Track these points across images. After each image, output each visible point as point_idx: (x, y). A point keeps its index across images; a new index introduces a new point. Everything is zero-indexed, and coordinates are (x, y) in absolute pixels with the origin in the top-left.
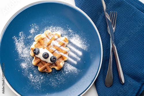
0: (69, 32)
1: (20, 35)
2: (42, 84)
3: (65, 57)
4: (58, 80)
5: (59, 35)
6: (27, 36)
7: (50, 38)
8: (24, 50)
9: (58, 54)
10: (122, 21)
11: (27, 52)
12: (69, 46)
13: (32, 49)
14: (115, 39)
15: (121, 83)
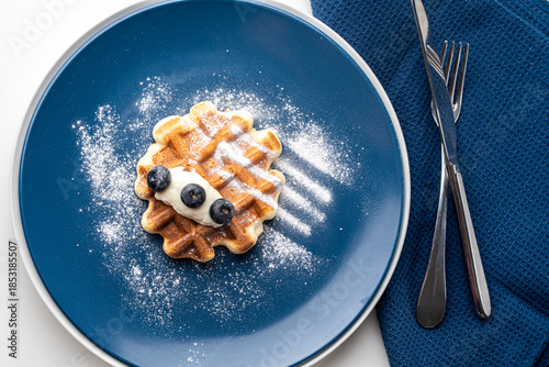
0: (287, 111)
1: (100, 117)
2: (177, 304)
3: (265, 204)
4: (236, 294)
5: (245, 123)
6: (126, 123)
7: (214, 131)
8: (114, 174)
9: (239, 194)
10: (489, 79)
11: (123, 182)
12: (285, 165)
13: (143, 170)
14: (458, 149)
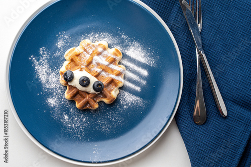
0: (123, 38)
1: (41, 53)
2: (86, 129)
3: (118, 80)
4: (111, 121)
5: (104, 46)
6: (53, 54)
7: (91, 52)
8: (50, 76)
9: (106, 77)
10: (213, 10)
11: (55, 80)
12: (125, 62)
13: (62, 73)
14: (203, 43)
15: (221, 116)
